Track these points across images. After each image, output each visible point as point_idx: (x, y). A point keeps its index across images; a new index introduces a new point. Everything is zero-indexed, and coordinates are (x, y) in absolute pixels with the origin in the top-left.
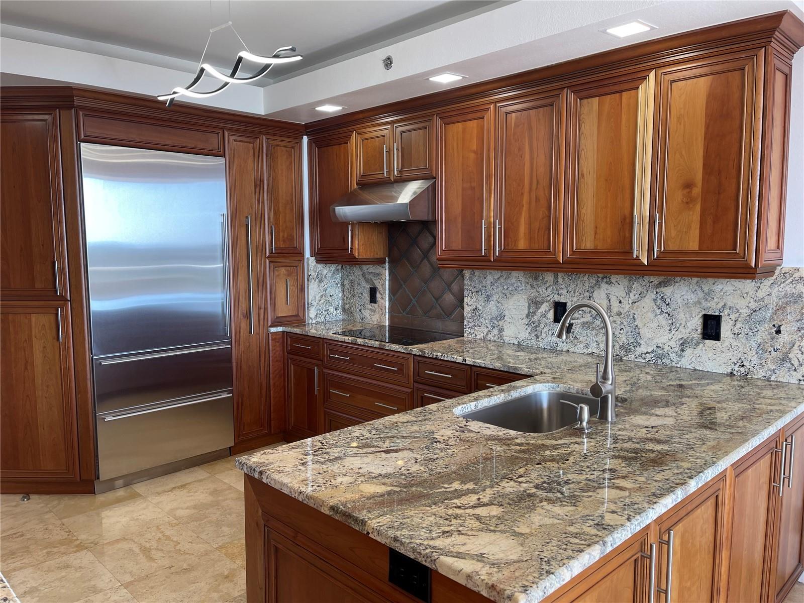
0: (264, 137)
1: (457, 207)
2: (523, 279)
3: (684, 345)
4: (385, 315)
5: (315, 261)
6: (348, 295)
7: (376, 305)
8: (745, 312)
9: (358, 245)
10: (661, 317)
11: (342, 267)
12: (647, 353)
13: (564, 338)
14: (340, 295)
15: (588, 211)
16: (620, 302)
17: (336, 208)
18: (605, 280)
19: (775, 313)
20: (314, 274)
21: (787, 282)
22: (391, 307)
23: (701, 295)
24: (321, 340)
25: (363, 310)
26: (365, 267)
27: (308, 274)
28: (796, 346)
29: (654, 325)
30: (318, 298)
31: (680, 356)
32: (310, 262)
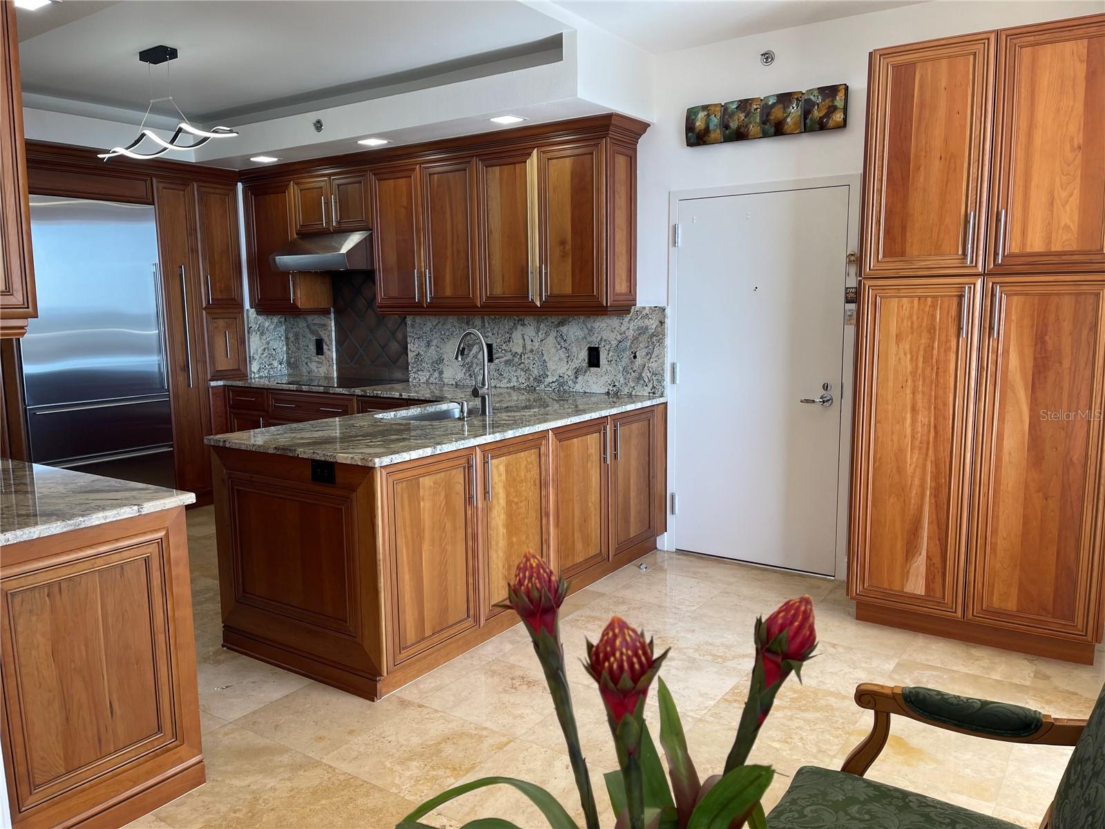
0: (195, 185)
1: (392, 259)
2: (456, 324)
3: (577, 372)
4: (333, 366)
5: (255, 313)
6: (292, 347)
7: (323, 357)
8: (614, 343)
9: (299, 294)
10: (560, 352)
11: (285, 319)
12: (553, 382)
13: (460, 359)
14: (285, 348)
15: (497, 261)
16: (532, 341)
17: (277, 258)
18: (520, 323)
19: (632, 343)
20: (255, 327)
21: (639, 318)
22: (339, 357)
23: (586, 331)
24: (265, 391)
25: (309, 364)
26: (310, 318)
27: (248, 326)
28: (646, 367)
29: (556, 358)
30: (260, 351)
31: (575, 383)
32: (250, 314)
